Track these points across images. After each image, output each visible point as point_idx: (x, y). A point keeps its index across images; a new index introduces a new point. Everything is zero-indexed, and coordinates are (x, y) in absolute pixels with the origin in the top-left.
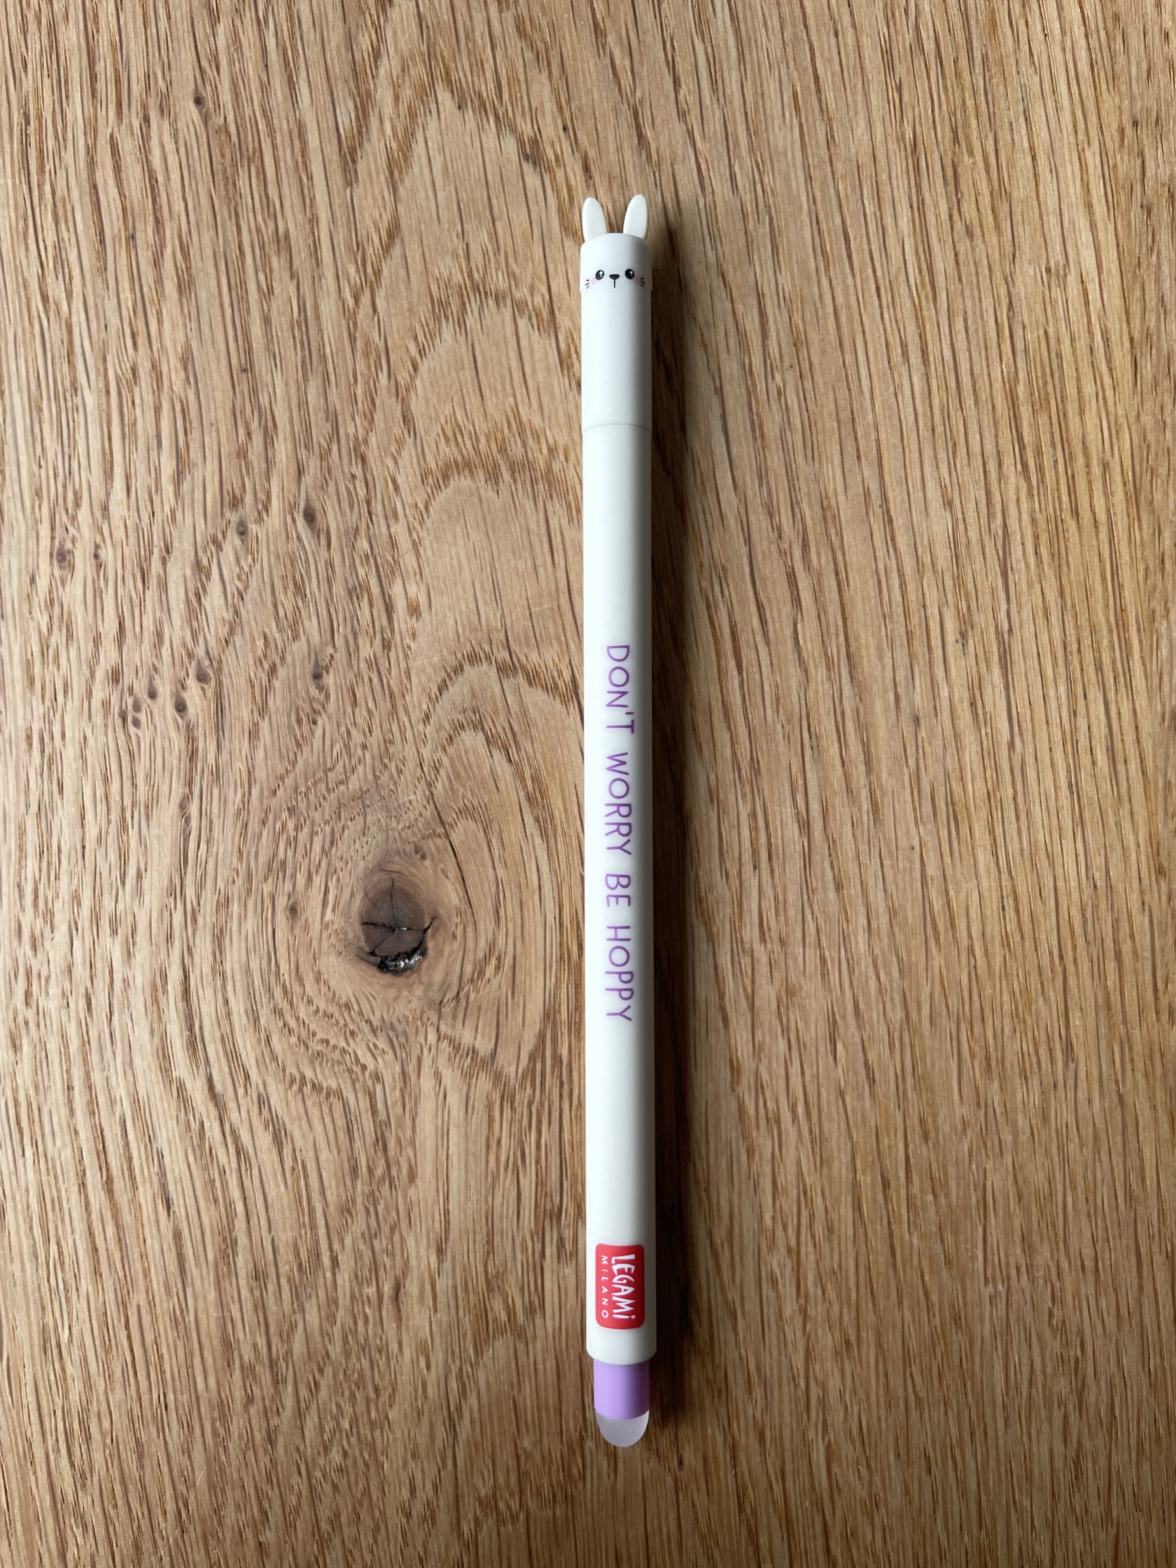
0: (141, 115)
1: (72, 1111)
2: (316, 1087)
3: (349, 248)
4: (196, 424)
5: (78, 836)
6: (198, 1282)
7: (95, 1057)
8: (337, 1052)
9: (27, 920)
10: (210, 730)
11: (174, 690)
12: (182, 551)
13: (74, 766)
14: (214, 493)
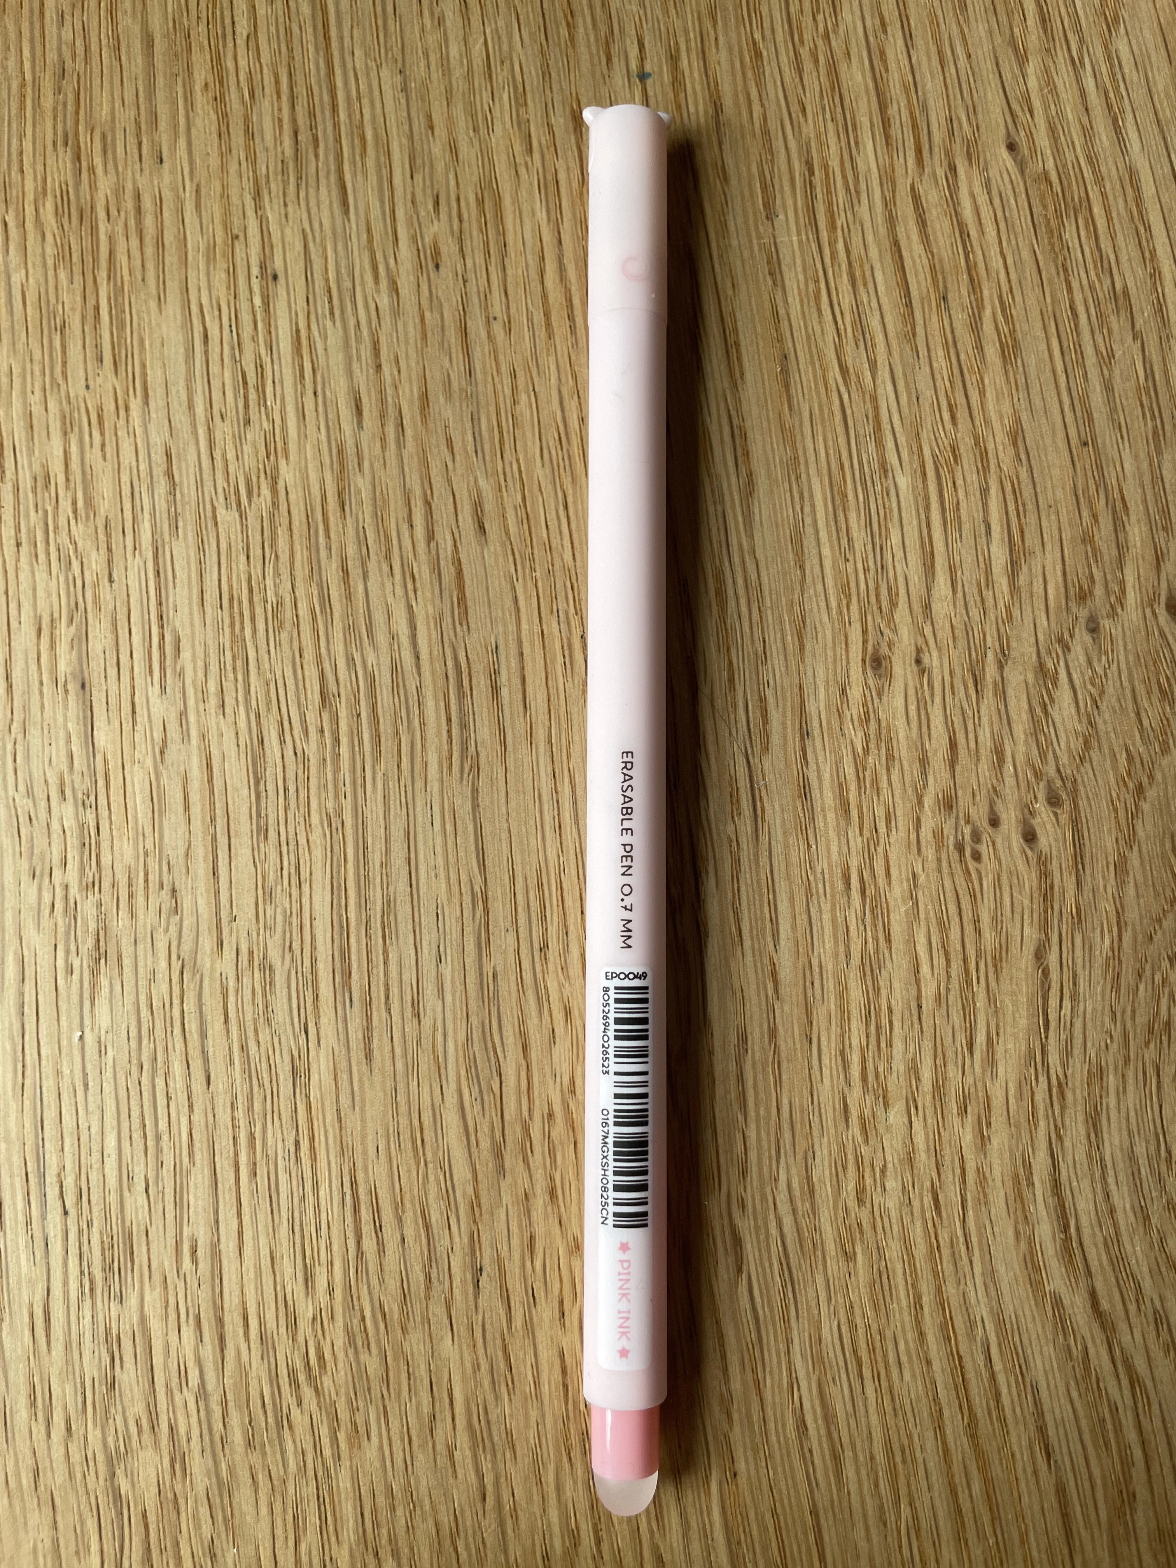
0: (945, 164)
1: (922, 1335)
4: (1030, 507)
5: (914, 992)
6: (1088, 1547)
7: (948, 1267)
9: (855, 1095)
10: (1067, 862)
11: (1020, 817)
12: (1023, 655)
13: (903, 909)
14: (1057, 583)
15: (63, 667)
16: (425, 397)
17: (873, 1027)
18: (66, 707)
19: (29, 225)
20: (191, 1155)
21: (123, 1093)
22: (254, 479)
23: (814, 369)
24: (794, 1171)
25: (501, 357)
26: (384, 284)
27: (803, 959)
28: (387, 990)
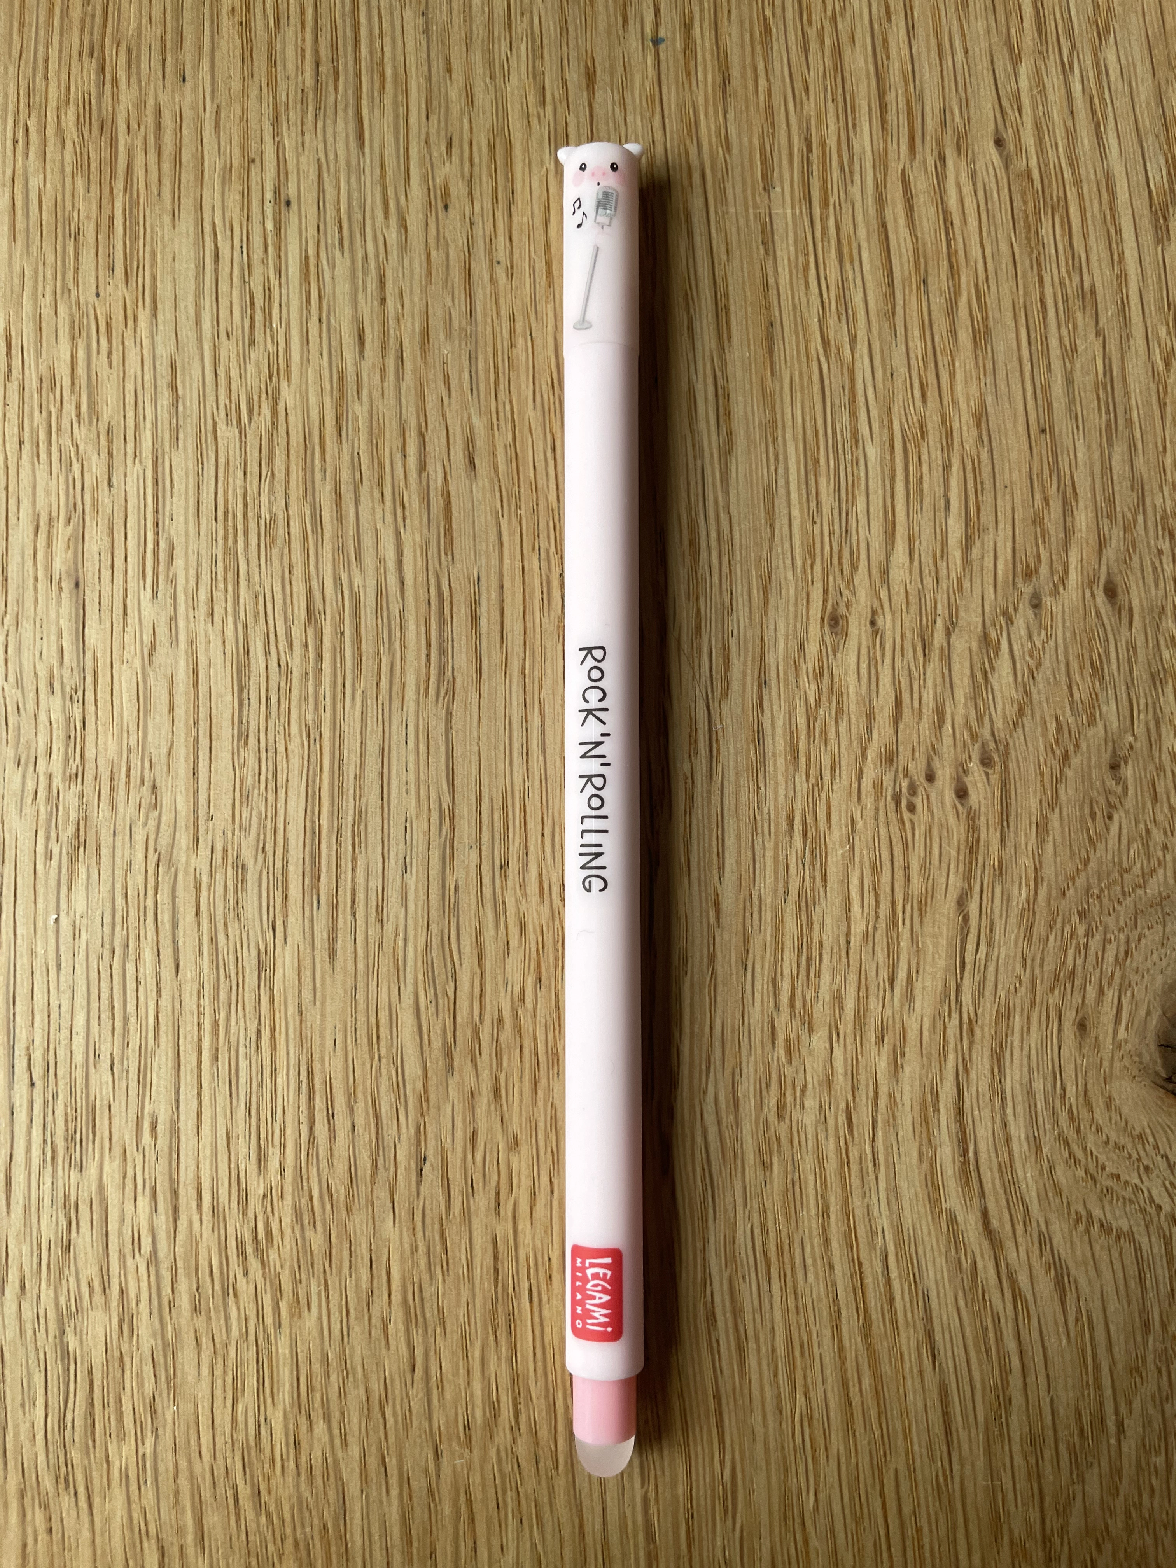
0: (935, 153)
1: (827, 1240)
2: (1105, 1228)
3: (1160, 309)
4: (988, 486)
5: (844, 929)
6: (965, 1446)
7: (856, 1182)
8: (1130, 1189)
9: (783, 1019)
10: (994, 819)
11: (954, 774)
12: (969, 624)
13: (840, 852)
14: (1006, 560)
15: (59, 565)
16: (426, 334)
17: (804, 958)
18: (59, 603)
19: (50, 131)
20: (156, 1037)
21: (94, 975)
22: (256, 398)
23: (797, 337)
24: (721, 1085)
25: (502, 301)
26: (393, 220)
27: (745, 892)
28: (354, 894)
